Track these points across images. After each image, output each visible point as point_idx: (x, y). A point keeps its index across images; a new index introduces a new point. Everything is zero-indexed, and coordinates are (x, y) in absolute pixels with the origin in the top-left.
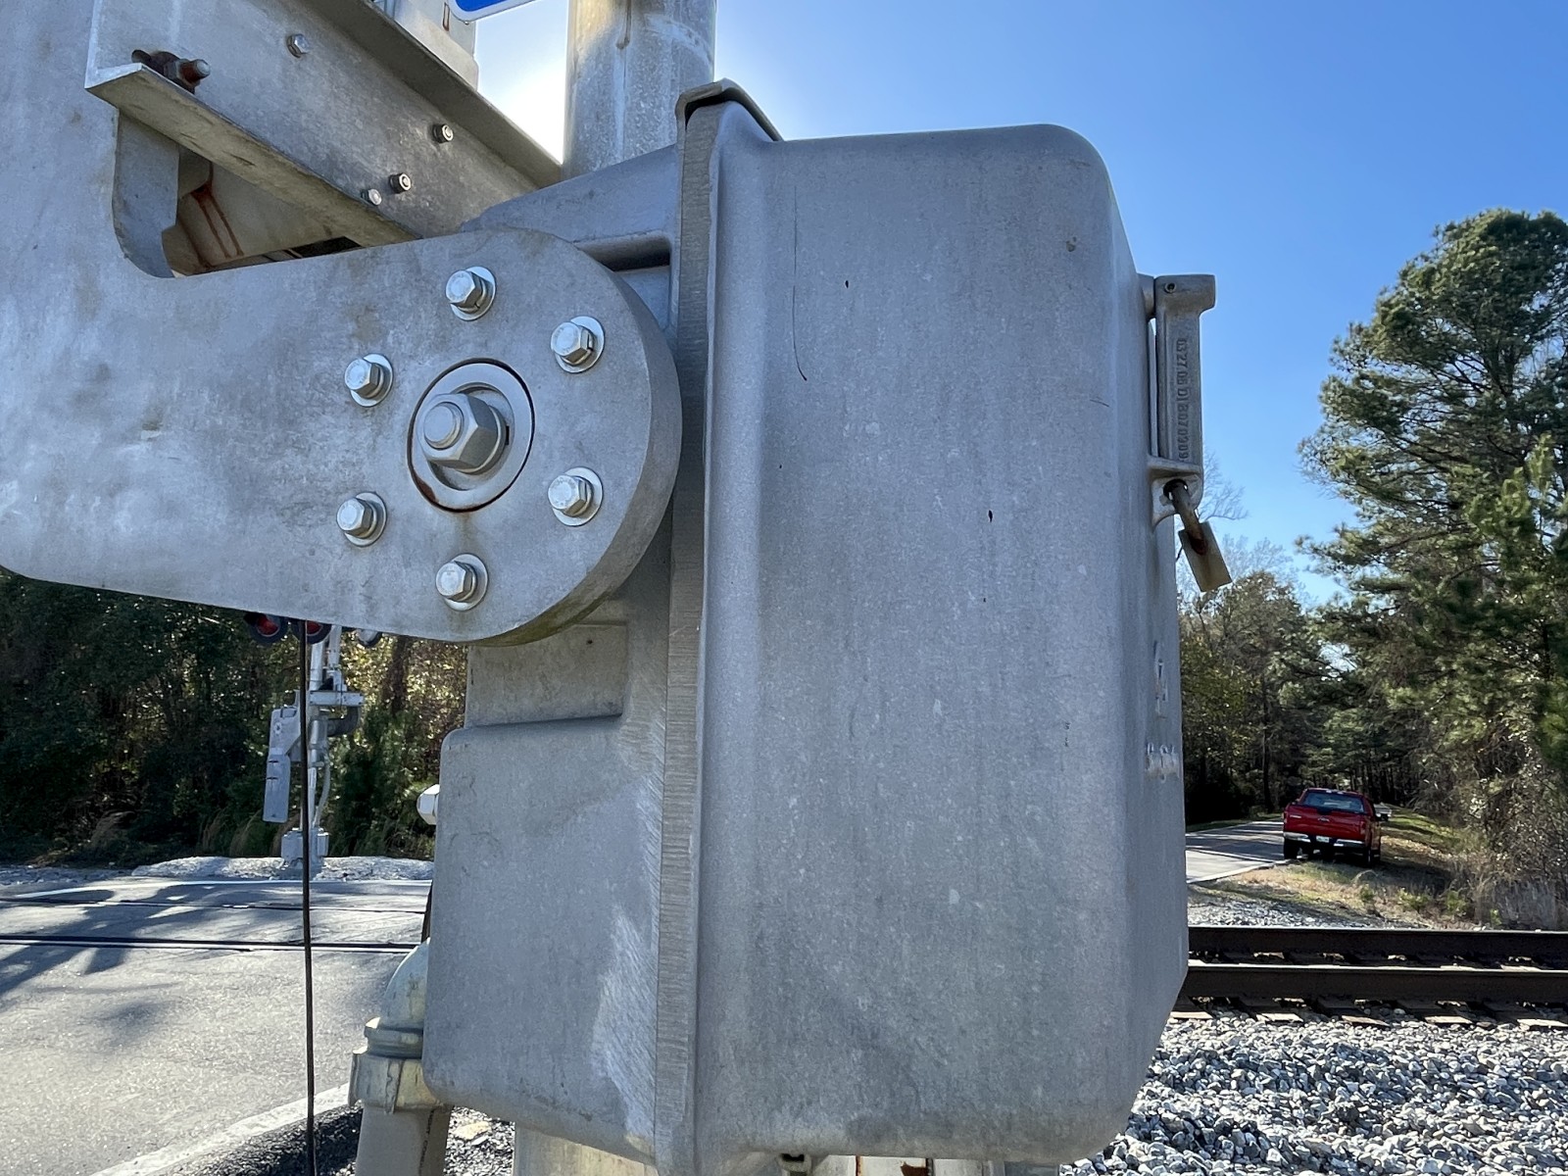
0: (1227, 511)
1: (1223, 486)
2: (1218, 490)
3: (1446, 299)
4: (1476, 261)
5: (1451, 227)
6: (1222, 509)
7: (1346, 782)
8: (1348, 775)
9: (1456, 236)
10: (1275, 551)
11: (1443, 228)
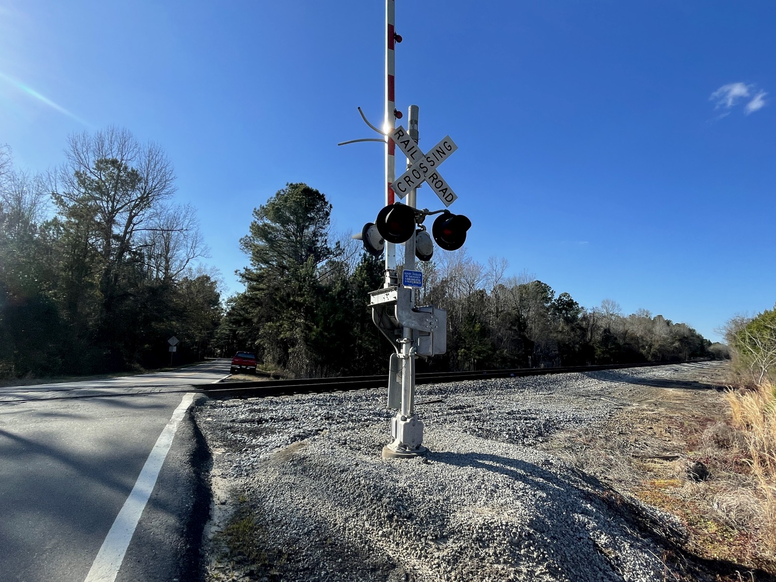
0: (204, 255)
1: (204, 246)
2: (203, 247)
3: (290, 207)
4: (300, 199)
5: (292, 184)
6: (203, 253)
7: (219, 351)
8: (220, 349)
9: (293, 188)
10: (217, 270)
11: (289, 184)
